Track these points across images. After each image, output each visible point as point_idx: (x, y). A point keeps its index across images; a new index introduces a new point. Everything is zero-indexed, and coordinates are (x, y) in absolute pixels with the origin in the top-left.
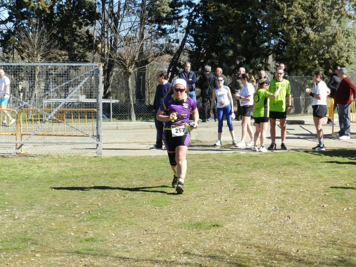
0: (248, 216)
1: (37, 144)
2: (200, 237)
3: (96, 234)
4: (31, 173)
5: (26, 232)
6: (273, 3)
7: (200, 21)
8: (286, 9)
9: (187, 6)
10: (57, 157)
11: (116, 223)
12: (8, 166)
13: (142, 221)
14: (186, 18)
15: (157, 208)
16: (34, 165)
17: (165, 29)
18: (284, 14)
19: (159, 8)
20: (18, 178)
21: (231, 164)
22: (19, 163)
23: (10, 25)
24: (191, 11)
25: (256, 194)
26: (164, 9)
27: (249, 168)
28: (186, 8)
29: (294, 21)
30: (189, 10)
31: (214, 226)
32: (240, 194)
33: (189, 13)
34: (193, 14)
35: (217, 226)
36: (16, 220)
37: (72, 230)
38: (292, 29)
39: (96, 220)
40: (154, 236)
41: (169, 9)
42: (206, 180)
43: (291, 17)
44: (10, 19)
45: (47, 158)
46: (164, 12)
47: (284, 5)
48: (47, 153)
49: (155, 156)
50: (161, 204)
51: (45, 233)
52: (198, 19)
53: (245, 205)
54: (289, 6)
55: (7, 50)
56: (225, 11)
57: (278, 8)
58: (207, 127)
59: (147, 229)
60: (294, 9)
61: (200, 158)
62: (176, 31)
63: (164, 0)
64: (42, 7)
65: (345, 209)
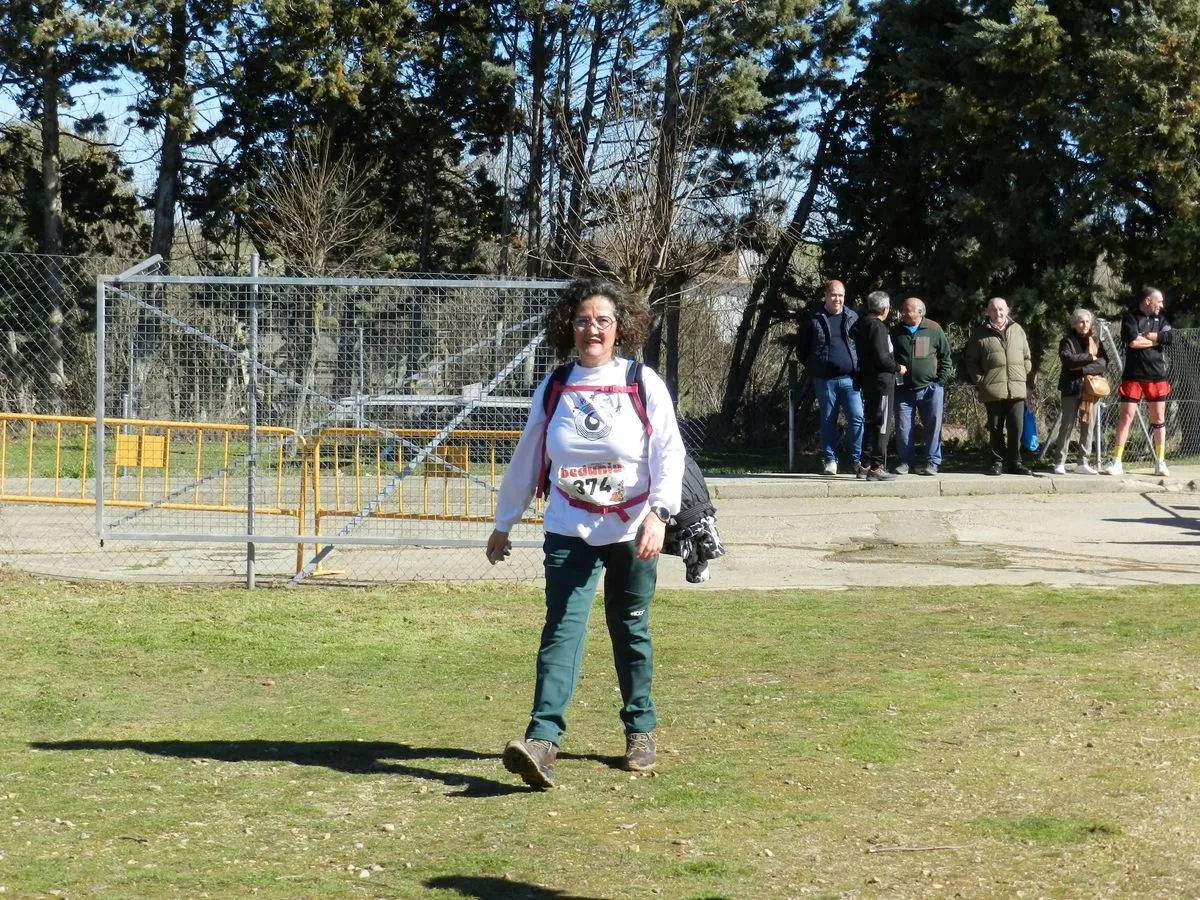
0: (1188, 799)
1: (350, 546)
2: (1061, 866)
3: (712, 849)
4: (388, 642)
5: (479, 837)
6: (1121, 82)
7: (857, 139)
8: (1165, 103)
9: (819, 91)
10: (446, 590)
11: (758, 813)
12: (303, 618)
13: (841, 811)
14: (812, 130)
15: (870, 766)
16: (384, 614)
17: (742, 165)
18: (1160, 121)
19: (728, 97)
20: (358, 657)
21: (1042, 626)
22: (333, 609)
23: (226, 147)
24: (829, 107)
25: (1175, 725)
26: (742, 100)
27: (1106, 639)
28: (814, 98)
29: (1191, 143)
30: (824, 103)
31: (1092, 831)
32: (1126, 723)
33: (823, 114)
34: (838, 118)
35: (1104, 830)
36: (424, 797)
37: (626, 835)
38: (1185, 170)
39: (689, 802)
40: (907, 860)
41: (760, 101)
42: (984, 676)
43: (1185, 129)
44: (222, 129)
45: (415, 594)
46: (742, 111)
47: (1157, 88)
48: (411, 575)
49: (769, 592)
50: (879, 753)
51: (541, 844)
52: (853, 134)
53: (1160, 761)
54: (1175, 93)
55: (216, 232)
56: (958, 109)
57: (1138, 100)
58: (904, 497)
59: (870, 837)
60: (1192, 103)
61: (924, 601)
62: (776, 172)
63: (745, 71)
64: (340, 89)
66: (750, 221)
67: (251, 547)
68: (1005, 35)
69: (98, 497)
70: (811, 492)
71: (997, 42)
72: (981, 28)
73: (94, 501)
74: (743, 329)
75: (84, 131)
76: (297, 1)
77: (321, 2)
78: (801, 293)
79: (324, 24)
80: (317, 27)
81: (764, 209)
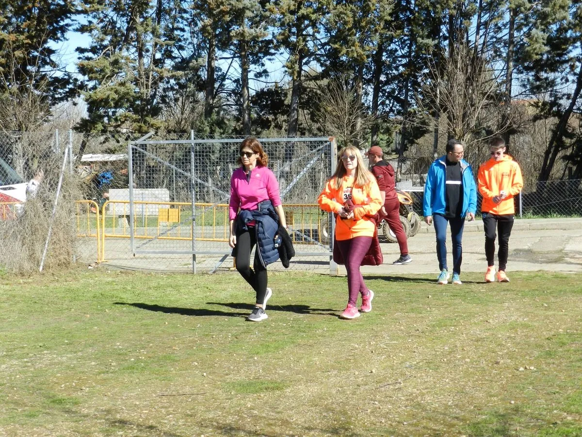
10: (272, 274)
19: (528, 49)
26: (535, 49)
41: (545, 49)
62: (567, 81)
63: (536, 36)
64: (358, 54)
65: (522, 369)
66: (554, 103)
67: (194, 256)
70: (521, 228)
73: (130, 236)
74: (547, 153)
75: (259, 77)
76: (338, 16)
77: (348, 16)
78: (571, 136)
79: (350, 26)
80: (347, 27)
81: (561, 98)
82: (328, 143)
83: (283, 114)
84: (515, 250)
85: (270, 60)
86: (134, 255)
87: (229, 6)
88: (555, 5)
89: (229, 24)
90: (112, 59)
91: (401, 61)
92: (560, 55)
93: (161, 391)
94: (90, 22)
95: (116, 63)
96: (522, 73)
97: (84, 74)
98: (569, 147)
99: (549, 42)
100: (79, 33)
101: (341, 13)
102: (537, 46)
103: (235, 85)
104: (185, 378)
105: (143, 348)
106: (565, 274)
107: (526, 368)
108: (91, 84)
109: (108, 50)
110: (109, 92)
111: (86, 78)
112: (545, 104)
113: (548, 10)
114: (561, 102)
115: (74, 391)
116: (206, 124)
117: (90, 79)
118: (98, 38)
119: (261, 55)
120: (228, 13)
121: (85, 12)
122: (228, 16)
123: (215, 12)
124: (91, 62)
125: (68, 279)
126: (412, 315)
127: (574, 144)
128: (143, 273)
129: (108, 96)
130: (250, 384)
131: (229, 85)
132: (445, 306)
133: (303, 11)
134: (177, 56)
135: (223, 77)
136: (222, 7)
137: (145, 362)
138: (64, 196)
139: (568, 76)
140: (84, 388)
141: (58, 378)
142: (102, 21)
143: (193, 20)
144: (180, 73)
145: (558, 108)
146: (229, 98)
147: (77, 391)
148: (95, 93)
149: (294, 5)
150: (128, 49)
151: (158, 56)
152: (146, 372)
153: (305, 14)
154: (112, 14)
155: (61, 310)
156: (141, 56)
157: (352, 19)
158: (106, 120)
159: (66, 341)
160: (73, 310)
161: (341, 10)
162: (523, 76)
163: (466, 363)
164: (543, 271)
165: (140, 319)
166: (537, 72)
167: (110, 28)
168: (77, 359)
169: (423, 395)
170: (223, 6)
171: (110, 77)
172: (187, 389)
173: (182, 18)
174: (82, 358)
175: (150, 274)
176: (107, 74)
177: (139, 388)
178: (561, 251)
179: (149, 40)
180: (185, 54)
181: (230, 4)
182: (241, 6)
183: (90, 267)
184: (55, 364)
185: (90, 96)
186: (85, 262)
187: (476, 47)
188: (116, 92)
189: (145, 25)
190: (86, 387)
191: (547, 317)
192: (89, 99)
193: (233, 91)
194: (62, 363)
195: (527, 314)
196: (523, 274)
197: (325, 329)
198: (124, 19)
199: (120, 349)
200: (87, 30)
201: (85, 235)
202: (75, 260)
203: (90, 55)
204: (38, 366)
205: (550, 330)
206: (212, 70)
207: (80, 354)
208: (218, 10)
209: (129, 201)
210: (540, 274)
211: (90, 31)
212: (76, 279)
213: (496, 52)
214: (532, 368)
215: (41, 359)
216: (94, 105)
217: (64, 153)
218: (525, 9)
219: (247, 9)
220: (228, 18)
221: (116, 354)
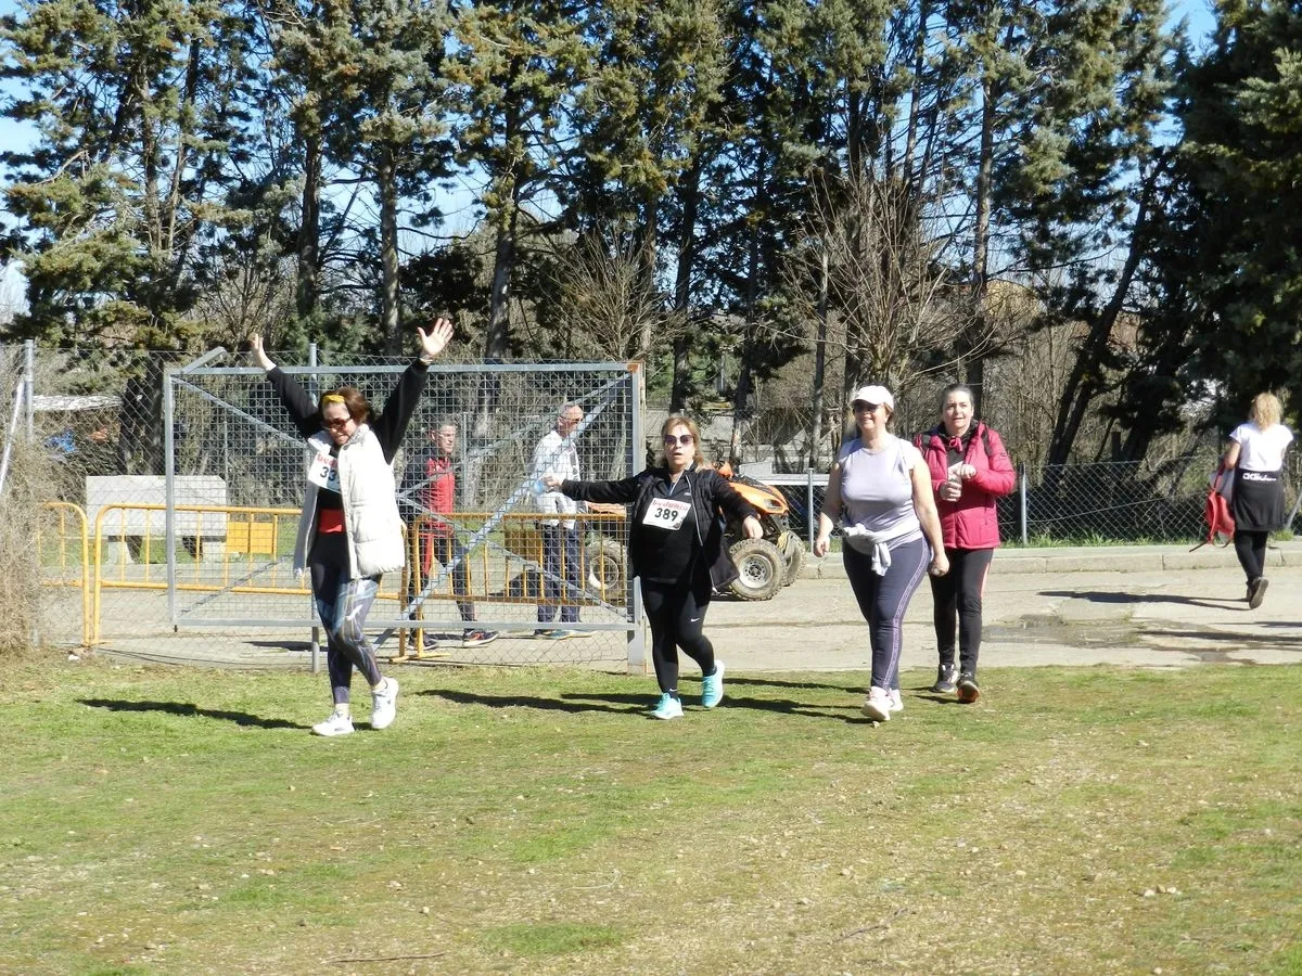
7: (1179, 205)
14: (1133, 198)
19: (1027, 169)
20: (247, 745)
21: (1020, 709)
24: (1148, 173)
26: (1043, 171)
28: (1130, 168)
33: (1143, 181)
34: (1158, 184)
41: (1065, 170)
45: (459, 676)
46: (1046, 182)
52: (1175, 201)
62: (1107, 241)
63: (1045, 141)
64: (647, 174)
65: (1150, 893)
66: (1079, 291)
67: (315, 632)
68: (1273, 92)
69: (169, 581)
71: (1263, 101)
72: (1245, 87)
73: (166, 585)
74: (1066, 400)
75: (421, 225)
76: (605, 91)
77: (626, 91)
78: (1117, 363)
79: (631, 112)
80: (624, 117)
81: (1094, 280)
82: (626, 376)
83: (472, 307)
84: (1024, 618)
85: (446, 186)
86: (176, 629)
87: (357, 65)
88: (1085, 73)
89: (357, 104)
90: (87, 179)
91: (742, 192)
92: (1094, 186)
93: (336, 949)
94: (37, 95)
95: (93, 189)
96: (1009, 223)
97: (20, 214)
98: (1115, 387)
99: (1073, 156)
100: (11, 120)
101: (611, 83)
102: (1048, 163)
103: (364, 242)
104: (381, 918)
105: (260, 848)
106: (1158, 671)
107: (1158, 891)
108: (34, 237)
109: (78, 159)
110: (78, 257)
111: (24, 221)
112: (1058, 292)
113: (1070, 84)
114: (1093, 287)
115: (133, 953)
116: (302, 329)
117: (34, 224)
118: (55, 131)
119: (423, 175)
120: (354, 79)
121: (24, 72)
122: (355, 86)
123: (325, 78)
124: (37, 187)
125: (27, 684)
126: (853, 767)
127: (1123, 382)
128: (196, 670)
129: (80, 265)
130: (543, 934)
131: (351, 241)
132: (918, 746)
133: (525, 78)
134: (231, 175)
135: (339, 224)
136: (341, 66)
137: (276, 881)
138: (14, 494)
139: (1109, 231)
140: (153, 946)
141: (81, 921)
142: (64, 94)
143: (269, 95)
144: (244, 213)
145: (1087, 301)
146: (350, 271)
147: (139, 952)
148: (49, 256)
149: (504, 65)
150: (122, 159)
151: (189, 174)
152: (287, 907)
153: (530, 84)
154: (84, 78)
155: (36, 759)
156: (151, 174)
157: (634, 98)
158: (70, 317)
159: (72, 832)
160: (65, 758)
161: (612, 77)
162: (1012, 230)
163: (1018, 879)
164: (1107, 665)
165: (227, 778)
166: (1044, 221)
167: (79, 109)
168: (114, 875)
169: (947, 956)
170: (344, 63)
171: (81, 222)
172: (395, 946)
173: (246, 89)
174: (123, 872)
175: (212, 671)
176: (75, 213)
177: (283, 944)
178: (1126, 619)
179: (170, 138)
180: (252, 171)
181: (360, 60)
182: (384, 65)
183: (71, 657)
184: (64, 886)
185: (37, 263)
186: (61, 643)
187: (908, 165)
188: (97, 255)
189: (163, 105)
190: (158, 943)
191: (1158, 772)
192: (36, 269)
193: (361, 256)
194: (82, 885)
195: (1112, 765)
196: (1067, 673)
197: (667, 801)
198: (113, 89)
199: (208, 852)
200: (29, 115)
201: (60, 582)
202: (36, 639)
203: (33, 169)
204: (25, 892)
205: (1179, 802)
206: (312, 206)
207: (114, 863)
208: (333, 73)
209: (164, 505)
210: (1102, 672)
211: (38, 116)
212: (43, 684)
213: (950, 175)
214: (1173, 890)
215: (28, 874)
216: (41, 284)
217: (14, 394)
218: (1021, 81)
219: (399, 71)
220: (354, 91)
221: (203, 863)
